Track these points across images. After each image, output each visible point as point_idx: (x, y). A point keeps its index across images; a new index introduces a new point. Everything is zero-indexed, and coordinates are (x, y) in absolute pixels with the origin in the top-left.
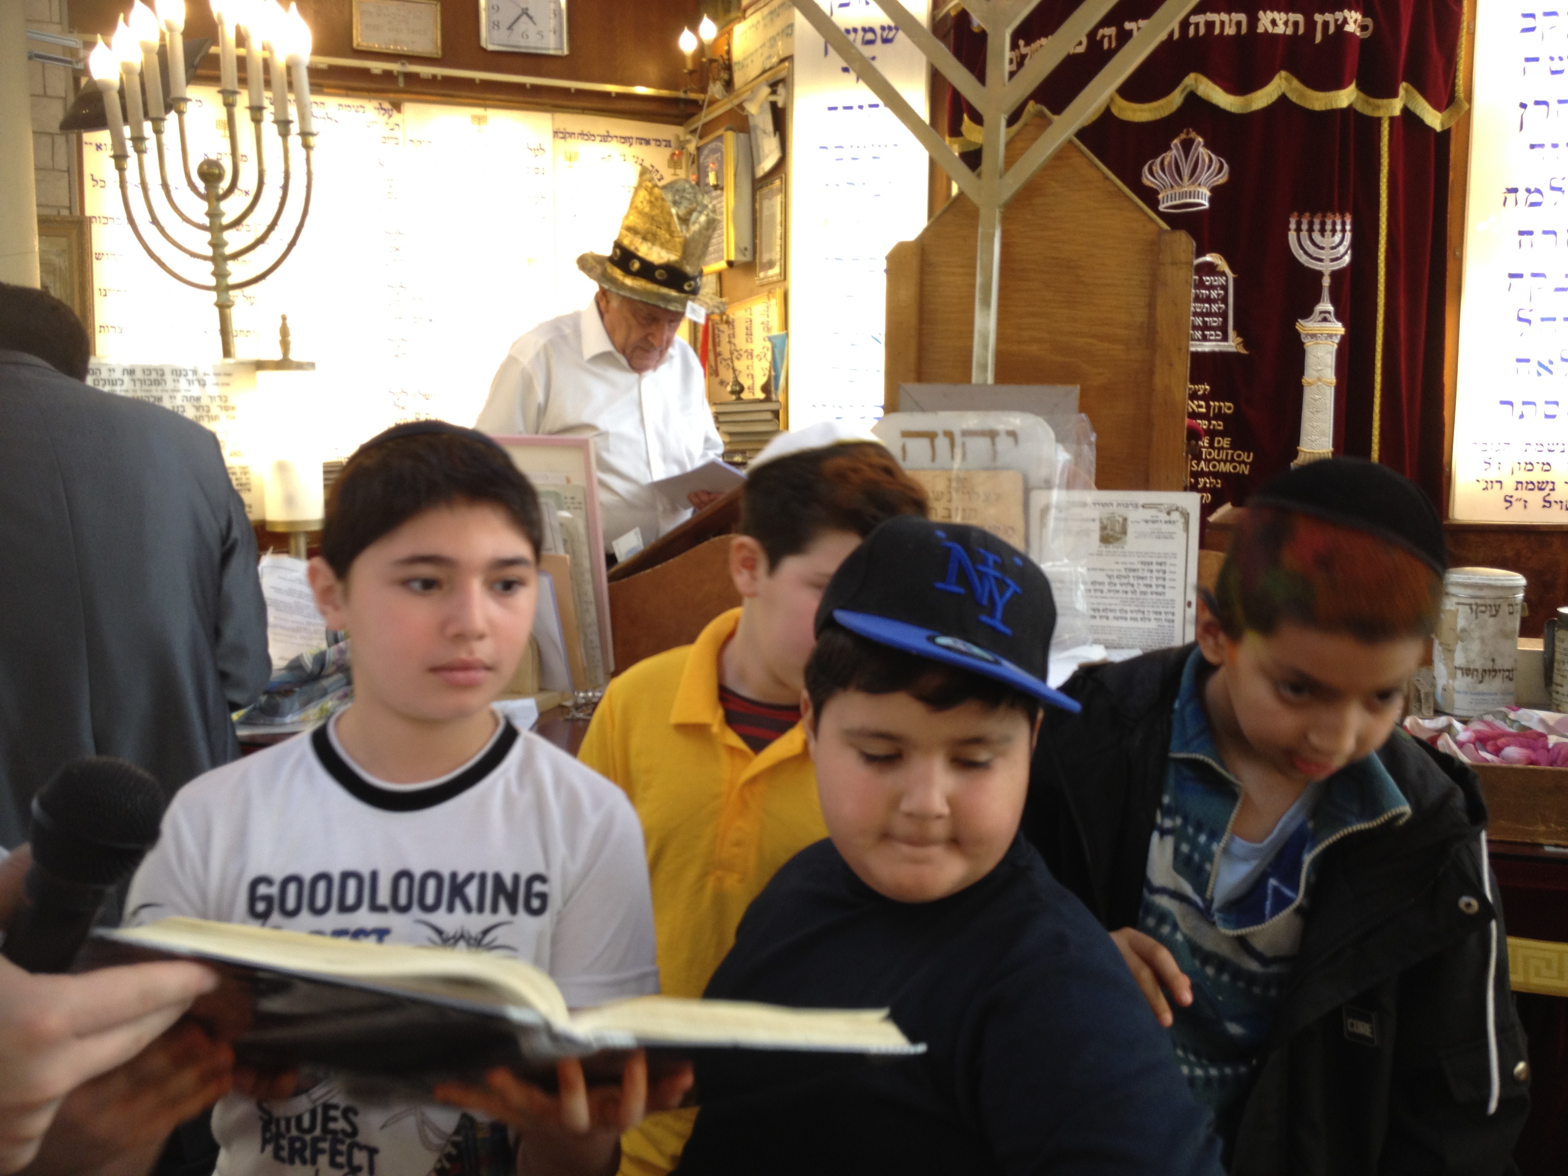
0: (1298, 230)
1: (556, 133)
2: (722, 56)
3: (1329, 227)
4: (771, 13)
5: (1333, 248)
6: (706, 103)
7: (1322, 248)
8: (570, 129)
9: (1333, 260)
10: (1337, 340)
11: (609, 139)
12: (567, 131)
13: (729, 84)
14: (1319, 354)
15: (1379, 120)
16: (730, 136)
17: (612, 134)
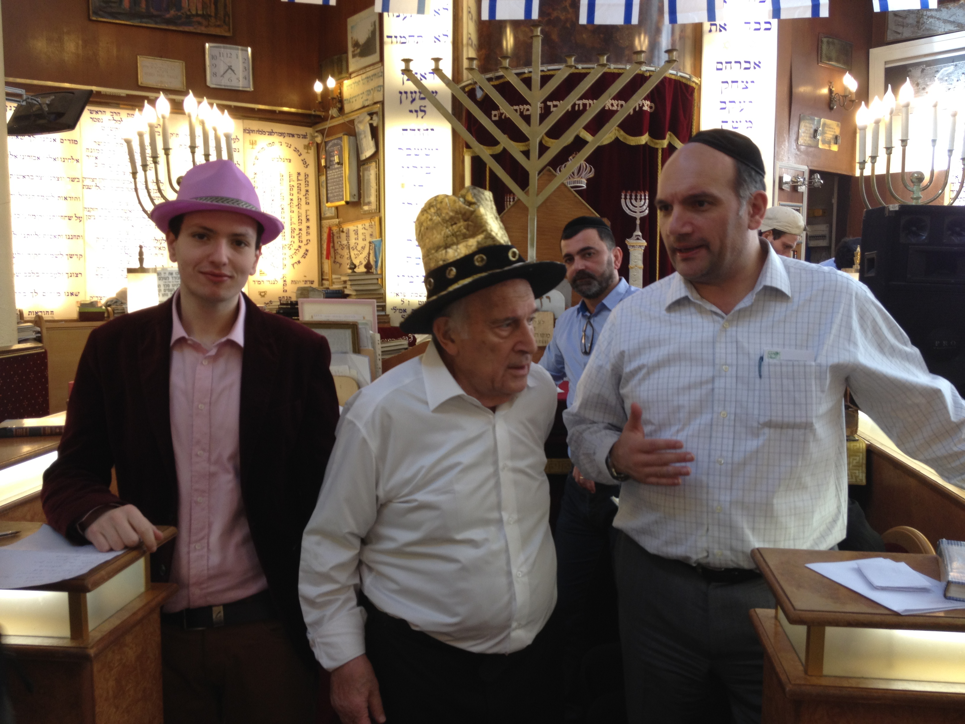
0: (626, 198)
1: (245, 130)
2: (337, 96)
3: (639, 197)
4: (367, 78)
5: (640, 207)
6: (329, 118)
7: (636, 207)
8: (252, 128)
9: (641, 212)
10: (643, 248)
11: (273, 134)
12: (250, 129)
13: (341, 110)
14: (636, 254)
15: (657, 149)
16: (346, 138)
17: (274, 131)
